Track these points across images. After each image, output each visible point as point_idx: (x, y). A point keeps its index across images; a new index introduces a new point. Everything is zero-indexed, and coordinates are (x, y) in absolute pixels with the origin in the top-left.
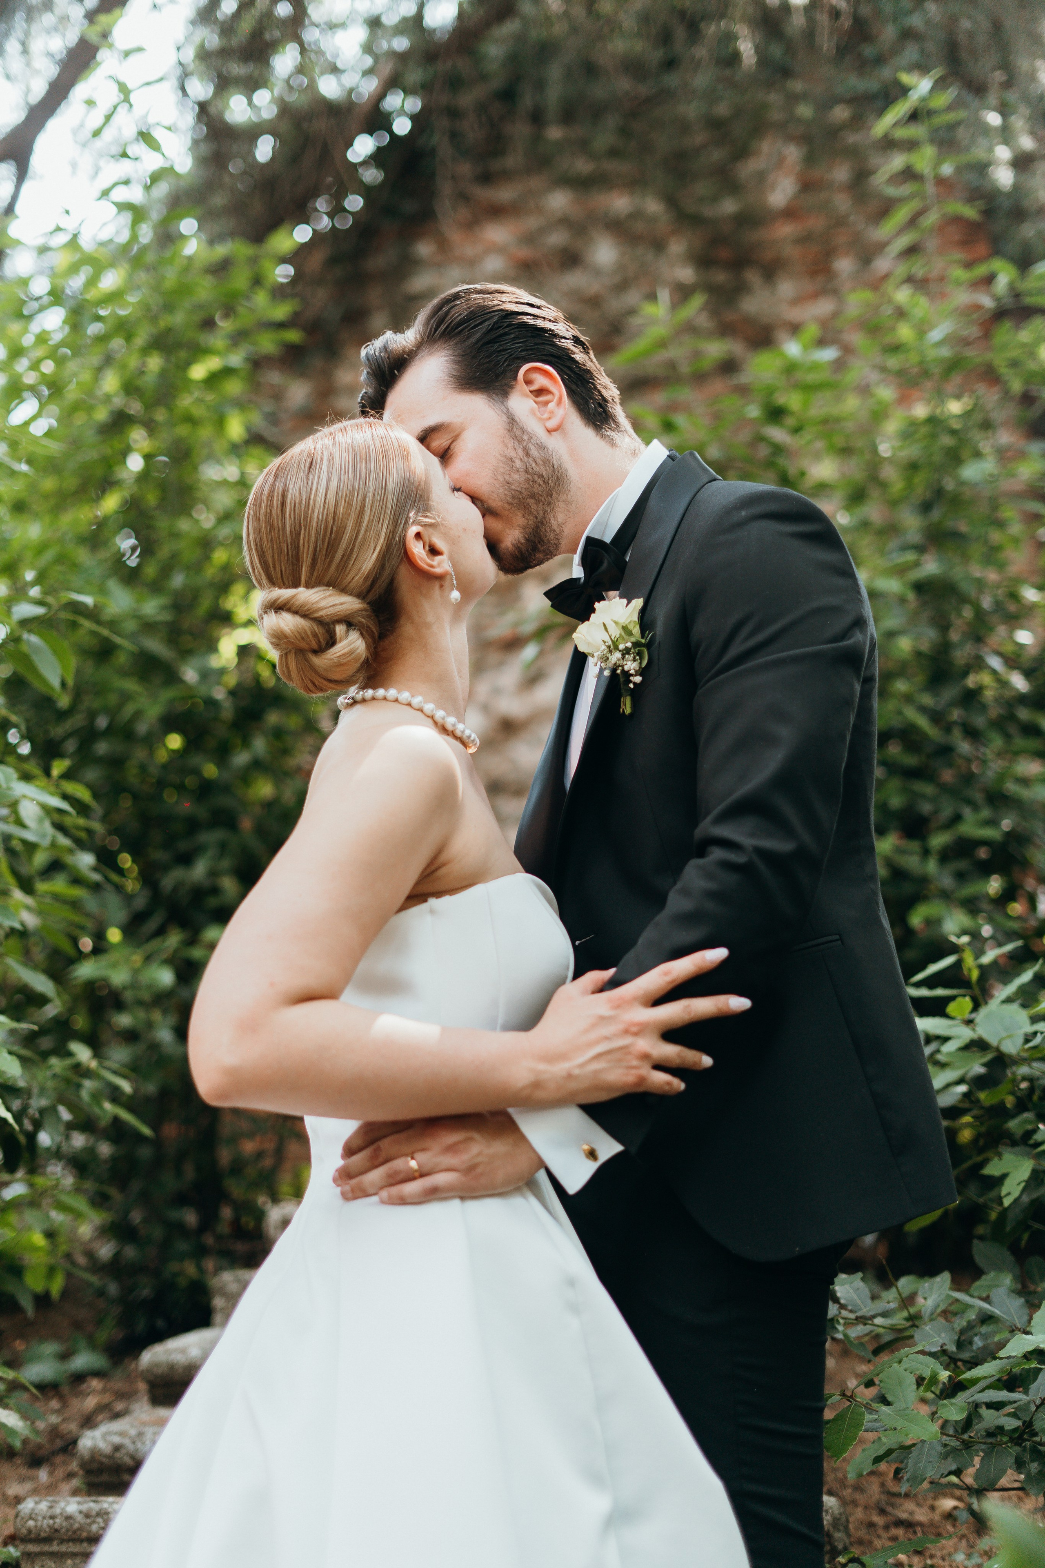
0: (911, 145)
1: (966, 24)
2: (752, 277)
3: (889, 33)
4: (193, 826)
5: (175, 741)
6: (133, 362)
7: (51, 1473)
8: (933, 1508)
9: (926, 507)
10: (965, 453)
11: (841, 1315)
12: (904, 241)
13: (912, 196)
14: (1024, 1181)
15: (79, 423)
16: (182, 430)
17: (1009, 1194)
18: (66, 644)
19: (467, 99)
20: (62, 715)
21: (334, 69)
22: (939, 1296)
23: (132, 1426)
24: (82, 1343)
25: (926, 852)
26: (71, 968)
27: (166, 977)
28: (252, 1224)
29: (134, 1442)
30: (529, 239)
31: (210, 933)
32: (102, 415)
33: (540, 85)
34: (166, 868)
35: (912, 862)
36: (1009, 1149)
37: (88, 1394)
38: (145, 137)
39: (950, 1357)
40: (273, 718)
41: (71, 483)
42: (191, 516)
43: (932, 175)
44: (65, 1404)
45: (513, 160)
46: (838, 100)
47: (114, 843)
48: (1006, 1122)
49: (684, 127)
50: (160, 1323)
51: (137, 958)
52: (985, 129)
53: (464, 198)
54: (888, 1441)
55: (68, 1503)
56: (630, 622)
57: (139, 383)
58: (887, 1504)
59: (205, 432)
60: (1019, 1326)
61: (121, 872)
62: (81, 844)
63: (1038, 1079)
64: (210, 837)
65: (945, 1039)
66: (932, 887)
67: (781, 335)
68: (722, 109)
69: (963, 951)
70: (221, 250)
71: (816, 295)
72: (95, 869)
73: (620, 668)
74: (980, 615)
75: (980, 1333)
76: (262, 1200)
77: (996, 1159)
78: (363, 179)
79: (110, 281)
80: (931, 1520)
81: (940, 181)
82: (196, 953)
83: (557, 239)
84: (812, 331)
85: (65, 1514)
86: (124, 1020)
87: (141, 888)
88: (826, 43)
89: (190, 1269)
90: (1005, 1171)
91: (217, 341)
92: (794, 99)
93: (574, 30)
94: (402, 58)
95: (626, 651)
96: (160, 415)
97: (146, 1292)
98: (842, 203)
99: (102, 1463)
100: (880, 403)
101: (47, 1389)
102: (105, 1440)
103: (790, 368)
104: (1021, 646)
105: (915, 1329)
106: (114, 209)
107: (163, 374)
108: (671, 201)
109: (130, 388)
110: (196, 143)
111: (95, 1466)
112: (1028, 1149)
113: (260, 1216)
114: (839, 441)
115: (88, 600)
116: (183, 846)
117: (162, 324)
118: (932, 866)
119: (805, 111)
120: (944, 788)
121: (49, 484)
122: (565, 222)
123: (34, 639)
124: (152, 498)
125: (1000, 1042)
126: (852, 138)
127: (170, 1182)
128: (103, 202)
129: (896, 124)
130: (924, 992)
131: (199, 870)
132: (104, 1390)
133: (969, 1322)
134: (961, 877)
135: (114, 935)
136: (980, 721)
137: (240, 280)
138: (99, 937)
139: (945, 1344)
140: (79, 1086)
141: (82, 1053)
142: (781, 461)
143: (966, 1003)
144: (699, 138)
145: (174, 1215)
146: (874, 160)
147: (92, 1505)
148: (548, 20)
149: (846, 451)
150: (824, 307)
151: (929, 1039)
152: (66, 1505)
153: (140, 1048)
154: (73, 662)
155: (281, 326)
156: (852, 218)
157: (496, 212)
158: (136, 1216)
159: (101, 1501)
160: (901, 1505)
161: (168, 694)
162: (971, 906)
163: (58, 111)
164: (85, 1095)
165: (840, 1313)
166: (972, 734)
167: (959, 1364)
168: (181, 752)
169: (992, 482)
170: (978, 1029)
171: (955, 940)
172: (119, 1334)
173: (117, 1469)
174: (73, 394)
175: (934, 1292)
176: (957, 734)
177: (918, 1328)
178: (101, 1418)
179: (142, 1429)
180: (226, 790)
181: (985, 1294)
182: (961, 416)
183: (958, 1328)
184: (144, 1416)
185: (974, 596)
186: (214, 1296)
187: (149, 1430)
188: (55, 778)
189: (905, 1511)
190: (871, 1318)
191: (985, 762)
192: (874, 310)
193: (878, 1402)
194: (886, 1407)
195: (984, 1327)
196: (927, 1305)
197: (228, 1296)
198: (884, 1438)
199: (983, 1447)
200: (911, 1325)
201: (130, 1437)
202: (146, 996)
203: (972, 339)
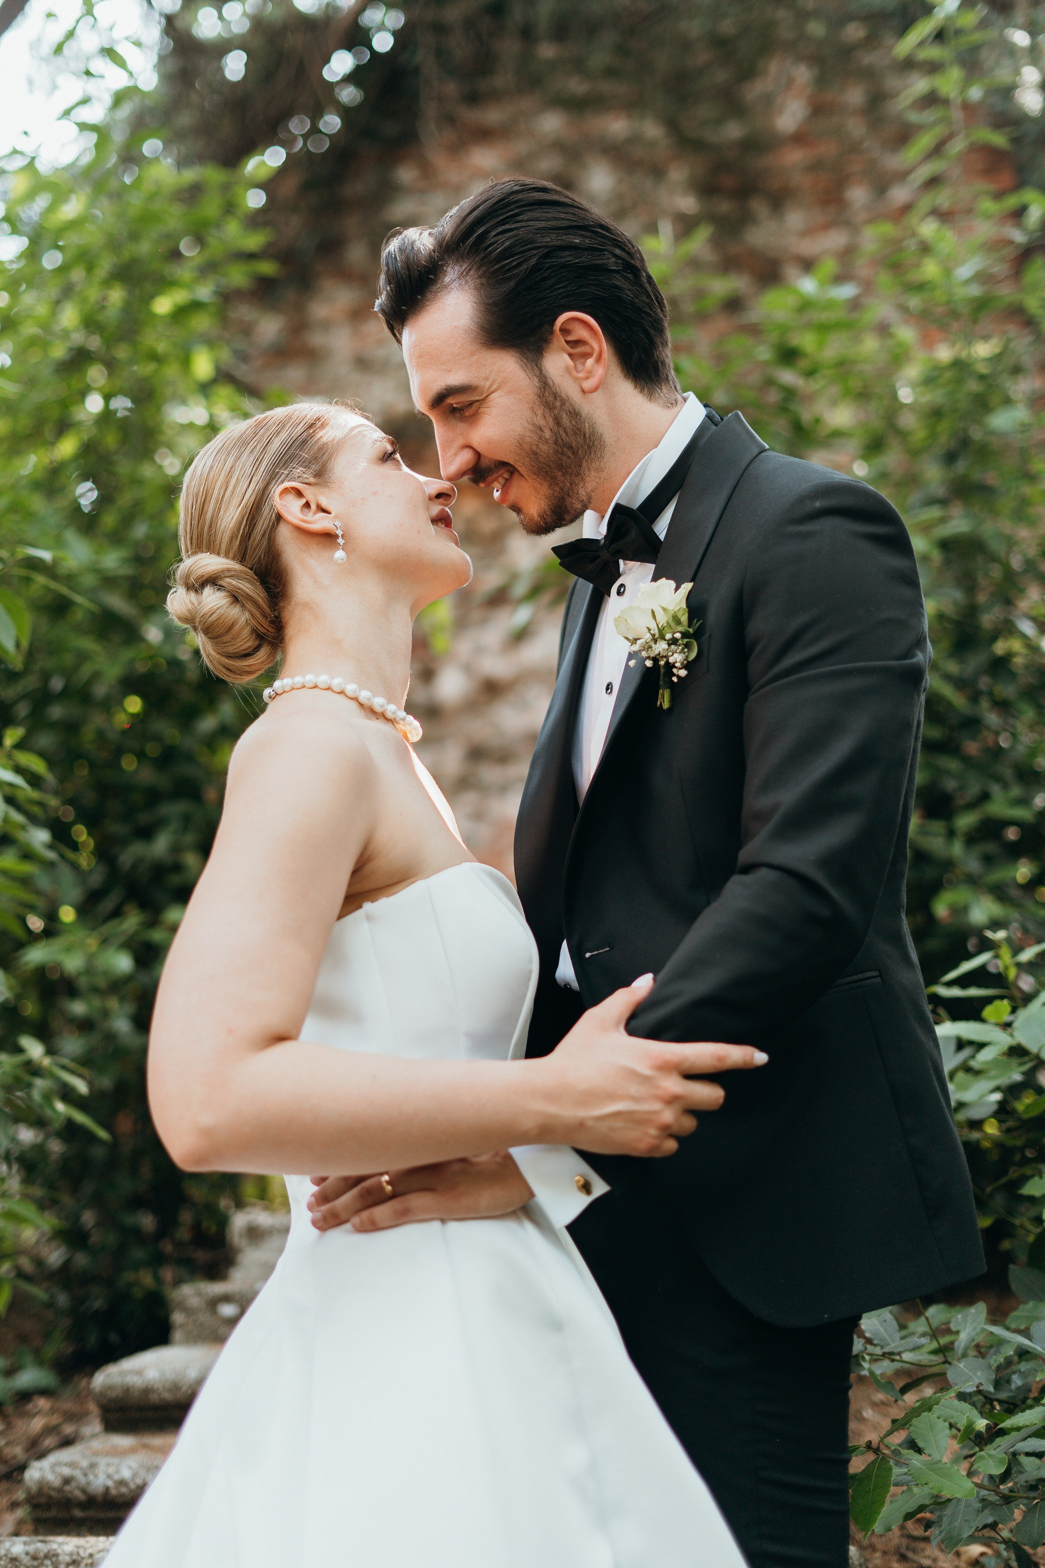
0: (934, 68)
2: (759, 207)
4: (153, 797)
5: (134, 704)
6: (93, 294)
8: (958, 1554)
9: (950, 458)
10: (994, 400)
11: (867, 1351)
12: (925, 171)
13: (935, 123)
15: (34, 361)
16: (146, 369)
18: (20, 603)
19: (453, 13)
20: (13, 676)
22: (974, 1330)
23: (84, 1456)
24: (28, 1359)
25: (951, 834)
26: (20, 952)
27: (123, 963)
28: (214, 1229)
29: (85, 1475)
30: (518, 164)
31: (171, 915)
32: (59, 352)
34: (124, 843)
35: (936, 844)
37: (34, 1415)
38: (109, 53)
39: (986, 1397)
41: (24, 422)
42: (154, 460)
43: (959, 101)
44: (9, 1426)
45: (502, 79)
46: (851, 17)
47: (68, 814)
49: (686, 45)
50: (113, 1337)
51: (92, 942)
52: (1011, 50)
53: (449, 119)
54: (920, 1495)
55: (14, 1544)
56: (679, 610)
57: (101, 317)
58: (908, 1548)
59: (171, 371)
61: (75, 846)
62: (34, 820)
64: (173, 809)
65: (981, 1046)
66: (958, 871)
67: (791, 272)
68: (727, 26)
69: (999, 947)
70: (190, 175)
71: (826, 226)
72: (51, 847)
73: (665, 660)
74: (1010, 576)
75: (1020, 1371)
76: (224, 1203)
77: (1036, 1179)
78: (340, 99)
79: (72, 209)
80: (956, 1566)
81: (967, 107)
82: (157, 935)
83: (549, 163)
84: (829, 266)
85: (9, 1556)
86: (78, 1008)
87: (97, 863)
89: (147, 1279)
91: (184, 273)
92: (804, 16)
95: (673, 642)
96: (122, 352)
97: (98, 1304)
98: (856, 128)
99: (50, 1497)
100: (900, 345)
102: (53, 1472)
103: (805, 305)
105: (948, 1365)
106: (76, 129)
107: (128, 309)
108: (672, 125)
109: (90, 323)
110: (162, 59)
111: (43, 1500)
113: (223, 1222)
114: (855, 383)
115: (46, 555)
116: (144, 818)
117: (126, 255)
118: (957, 849)
119: (816, 29)
120: (967, 760)
122: (559, 146)
124: (111, 440)
125: (1040, 1049)
126: (868, 58)
127: (125, 1184)
128: (64, 122)
129: (921, 44)
130: (956, 992)
131: (161, 845)
132: (52, 1411)
133: (1006, 1359)
134: (988, 860)
135: (67, 914)
136: (1007, 690)
137: (211, 207)
138: (51, 917)
139: (981, 1384)
140: (30, 1086)
141: (34, 1049)
142: (793, 407)
143: (1005, 1005)
144: (702, 56)
145: (130, 1219)
146: (891, 82)
147: (39, 1545)
149: (863, 396)
150: (836, 239)
151: (961, 1044)
152: (11, 1546)
153: (94, 1039)
154: (27, 619)
155: (251, 256)
156: (866, 144)
157: (483, 135)
158: (88, 1218)
159: (50, 1541)
160: (923, 1550)
161: (127, 654)
162: (999, 893)
163: (14, 23)
164: (36, 1095)
165: (866, 1349)
166: (1003, 706)
167: (995, 1403)
168: (142, 716)
169: (1023, 432)
170: (1016, 1034)
171: (989, 934)
172: (69, 1349)
173: (67, 1503)
174: (29, 329)
175: (968, 1325)
176: (985, 704)
177: (950, 1363)
178: (49, 1442)
179: (95, 1459)
180: (190, 758)
181: (1022, 1327)
182: (989, 360)
183: (995, 1366)
184: (96, 1444)
185: (1002, 554)
186: (172, 1311)
187: (103, 1462)
188: (9, 749)
189: (929, 1557)
190: (899, 1354)
191: (1014, 735)
192: (896, 244)
193: (908, 1449)
194: (917, 1456)
195: (1023, 1363)
196: (960, 1339)
197: (189, 1311)
198: (915, 1490)
199: (1025, 1501)
200: (942, 1359)
201: (81, 1469)
202: (102, 983)
203: (1002, 278)
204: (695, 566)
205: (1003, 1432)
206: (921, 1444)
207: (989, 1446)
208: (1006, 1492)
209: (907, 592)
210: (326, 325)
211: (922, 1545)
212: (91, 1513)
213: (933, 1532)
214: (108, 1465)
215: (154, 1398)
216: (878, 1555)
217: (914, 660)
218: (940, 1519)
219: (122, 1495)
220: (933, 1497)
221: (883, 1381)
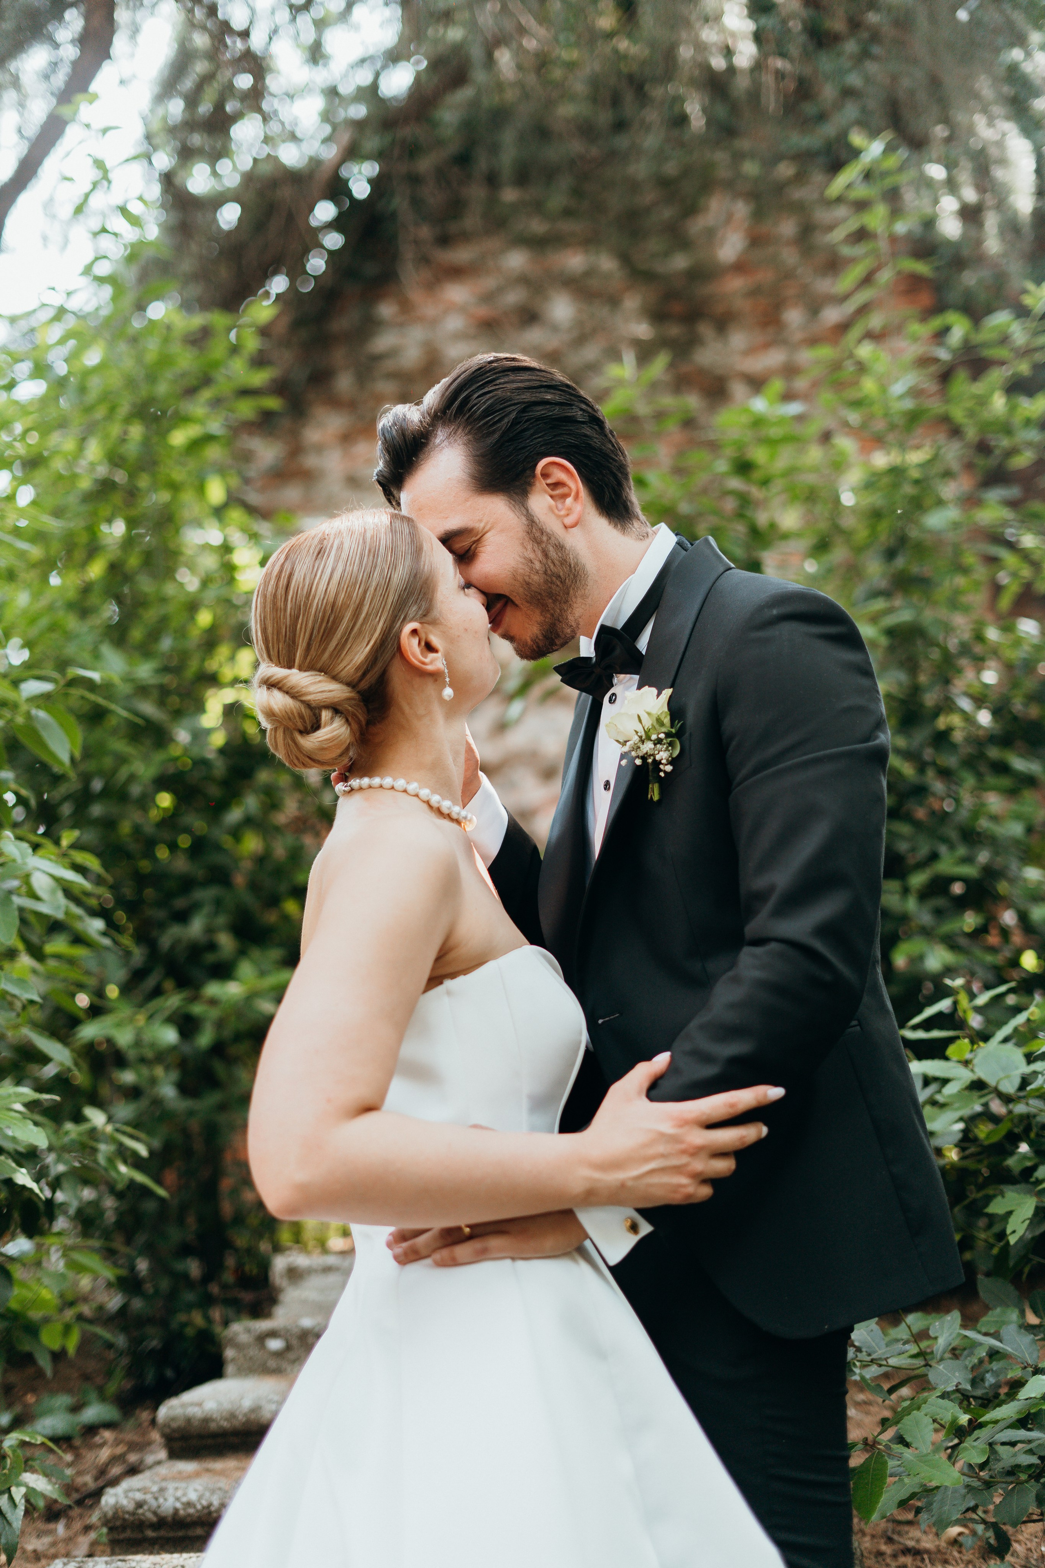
0: (863, 206)
1: (906, 83)
2: (705, 330)
3: (828, 92)
4: (187, 884)
5: (165, 800)
6: (116, 430)
7: (68, 1527)
8: (939, 1536)
9: (890, 554)
10: (928, 501)
11: (858, 1359)
12: (858, 299)
13: (866, 255)
14: (1028, 1219)
16: (165, 496)
17: (1014, 1232)
18: (71, 717)
19: (425, 164)
20: (59, 780)
21: (293, 137)
22: (950, 1335)
23: (153, 1482)
24: (93, 1395)
25: (906, 891)
26: (77, 1028)
27: (169, 1036)
28: (256, 1272)
29: (156, 1499)
30: (488, 298)
32: (85, 484)
33: (495, 149)
34: (162, 926)
36: (1011, 1187)
37: (102, 1446)
38: (124, 212)
39: (963, 1395)
40: (263, 776)
41: (57, 549)
42: (175, 580)
43: (886, 235)
44: (78, 1456)
45: (471, 221)
46: (782, 157)
47: (110, 901)
48: (1005, 1159)
49: (634, 186)
50: (169, 1373)
51: (140, 1018)
52: (928, 183)
53: (424, 260)
54: (910, 1485)
56: (660, 712)
57: (123, 452)
58: (893, 1532)
59: (188, 497)
60: (1030, 1362)
61: (121, 931)
62: (94, 913)
63: (1035, 1116)
64: (206, 894)
65: (945, 1081)
66: (913, 924)
67: (738, 390)
68: (671, 168)
69: (958, 993)
70: (197, 320)
71: (767, 346)
72: (104, 934)
73: (652, 758)
74: (947, 658)
75: (992, 1370)
76: (264, 1246)
77: (999, 1198)
78: (325, 243)
79: (93, 356)
80: (938, 1547)
81: (893, 239)
82: (198, 1009)
83: (513, 297)
84: (777, 384)
86: (128, 1077)
87: (138, 944)
88: (771, 102)
89: (198, 1319)
90: (1009, 1209)
91: (198, 409)
92: (738, 157)
93: (526, 95)
94: (359, 125)
95: (659, 741)
96: (143, 482)
97: (154, 1343)
98: (790, 256)
99: (124, 1520)
100: (840, 454)
101: (62, 1440)
102: (126, 1497)
103: (758, 422)
104: (986, 686)
105: (928, 1367)
106: (97, 284)
107: (146, 443)
108: (625, 259)
109: (115, 459)
110: (163, 212)
111: (118, 1523)
112: (1029, 1186)
113: (265, 1266)
114: (801, 490)
115: (94, 675)
116: (180, 903)
117: (144, 394)
118: (911, 905)
119: (751, 168)
120: (917, 824)
121: (35, 552)
122: (523, 280)
123: (42, 714)
124: (133, 561)
125: (998, 1083)
126: (798, 194)
127: (175, 1235)
128: (86, 278)
129: (853, 184)
130: (920, 1035)
131: (196, 927)
132: (117, 1442)
133: (980, 1359)
134: (939, 913)
135: (113, 991)
136: (951, 761)
137: (218, 349)
138: (99, 993)
139: (959, 1383)
140: (95, 1150)
141: (97, 1118)
142: (749, 513)
143: (965, 1044)
144: (649, 196)
145: (179, 1266)
148: (500, 86)
149: (809, 500)
150: (776, 357)
151: (927, 1081)
153: (144, 1103)
154: (77, 733)
155: (258, 393)
156: (799, 271)
157: (456, 273)
158: (143, 1266)
160: (907, 1533)
161: (159, 757)
162: (951, 943)
163: (29, 185)
164: (101, 1159)
165: (857, 1356)
166: (945, 773)
167: (971, 1399)
168: (172, 810)
169: (955, 529)
170: (976, 1069)
171: (948, 982)
172: (128, 1385)
173: (140, 1525)
174: (58, 464)
175: (945, 1331)
176: (930, 773)
177: (930, 1366)
178: (116, 1470)
179: (164, 1484)
180: (218, 848)
181: (992, 1331)
182: (922, 466)
183: (970, 1366)
184: (163, 1470)
185: (941, 638)
186: (226, 1348)
187: (171, 1486)
188: (65, 849)
189: (912, 1539)
190: (886, 1359)
191: (957, 801)
192: (836, 366)
193: (898, 1444)
194: (906, 1449)
195: (994, 1363)
196: (938, 1344)
197: (239, 1347)
198: (906, 1480)
199: (1004, 1486)
200: (923, 1363)
201: (152, 1493)
202: (149, 1054)
203: (932, 392)
204: (673, 673)
205: (981, 1426)
206: (908, 1439)
207: (968, 1438)
208: (987, 1478)
209: (865, 682)
210: (319, 449)
211: (906, 1528)
212: (162, 1533)
213: (923, 1516)
214: (176, 1489)
215: (213, 1426)
216: (867, 1539)
217: (877, 742)
218: (930, 1504)
219: (189, 1515)
220: (921, 1486)
221: (873, 1384)
